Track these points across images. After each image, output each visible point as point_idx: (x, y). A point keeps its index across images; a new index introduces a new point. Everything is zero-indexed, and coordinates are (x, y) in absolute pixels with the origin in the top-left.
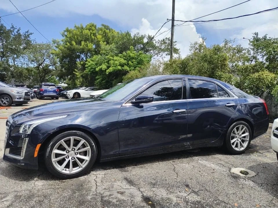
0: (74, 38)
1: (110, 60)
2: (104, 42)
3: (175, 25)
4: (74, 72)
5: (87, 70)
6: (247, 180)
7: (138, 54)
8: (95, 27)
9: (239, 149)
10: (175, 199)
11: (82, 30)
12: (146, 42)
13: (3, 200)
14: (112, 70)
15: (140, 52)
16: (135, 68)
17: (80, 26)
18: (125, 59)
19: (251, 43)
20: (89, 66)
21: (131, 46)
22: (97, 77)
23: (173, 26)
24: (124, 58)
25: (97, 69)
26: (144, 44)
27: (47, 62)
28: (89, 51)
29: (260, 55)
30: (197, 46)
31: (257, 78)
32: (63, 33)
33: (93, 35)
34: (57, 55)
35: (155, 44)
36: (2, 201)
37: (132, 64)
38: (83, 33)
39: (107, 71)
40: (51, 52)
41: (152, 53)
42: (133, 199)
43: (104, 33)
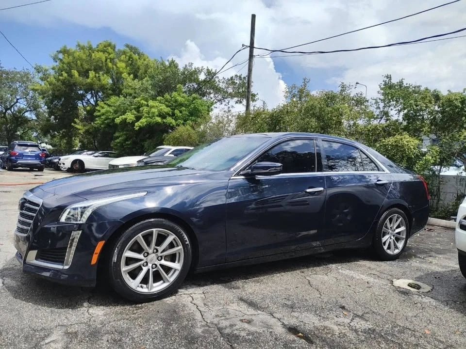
0: (76, 65)
1: (141, 106)
2: (129, 74)
3: (254, 54)
4: (72, 124)
5: (98, 122)
6: (423, 296)
7: (191, 99)
8: (114, 48)
9: (393, 252)
10: (336, 328)
11: (90, 51)
12: (203, 79)
13: (47, 341)
14: (145, 123)
15: (194, 95)
16: (185, 121)
17: (86, 45)
18: (167, 106)
19: (382, 91)
20: (103, 114)
21: (180, 85)
22: (117, 134)
23: (251, 56)
24: (167, 103)
25: (118, 120)
26: (199, 83)
27: (22, 104)
28: (103, 88)
29: (395, 109)
30: (296, 92)
31: (393, 145)
32: (56, 55)
33: (111, 62)
34: (43, 93)
35: (219, 85)
36: (46, 344)
37: (181, 114)
38: (93, 57)
39: (136, 124)
40: (30, 87)
41: (211, 98)
42: (271, 330)
43: (129, 60)
